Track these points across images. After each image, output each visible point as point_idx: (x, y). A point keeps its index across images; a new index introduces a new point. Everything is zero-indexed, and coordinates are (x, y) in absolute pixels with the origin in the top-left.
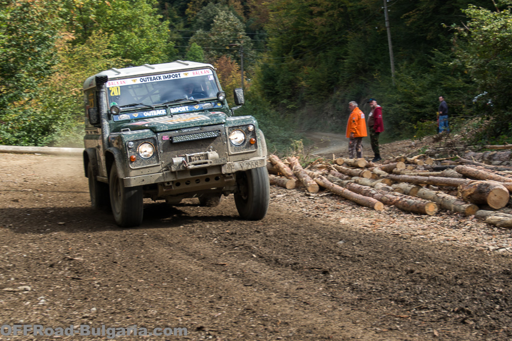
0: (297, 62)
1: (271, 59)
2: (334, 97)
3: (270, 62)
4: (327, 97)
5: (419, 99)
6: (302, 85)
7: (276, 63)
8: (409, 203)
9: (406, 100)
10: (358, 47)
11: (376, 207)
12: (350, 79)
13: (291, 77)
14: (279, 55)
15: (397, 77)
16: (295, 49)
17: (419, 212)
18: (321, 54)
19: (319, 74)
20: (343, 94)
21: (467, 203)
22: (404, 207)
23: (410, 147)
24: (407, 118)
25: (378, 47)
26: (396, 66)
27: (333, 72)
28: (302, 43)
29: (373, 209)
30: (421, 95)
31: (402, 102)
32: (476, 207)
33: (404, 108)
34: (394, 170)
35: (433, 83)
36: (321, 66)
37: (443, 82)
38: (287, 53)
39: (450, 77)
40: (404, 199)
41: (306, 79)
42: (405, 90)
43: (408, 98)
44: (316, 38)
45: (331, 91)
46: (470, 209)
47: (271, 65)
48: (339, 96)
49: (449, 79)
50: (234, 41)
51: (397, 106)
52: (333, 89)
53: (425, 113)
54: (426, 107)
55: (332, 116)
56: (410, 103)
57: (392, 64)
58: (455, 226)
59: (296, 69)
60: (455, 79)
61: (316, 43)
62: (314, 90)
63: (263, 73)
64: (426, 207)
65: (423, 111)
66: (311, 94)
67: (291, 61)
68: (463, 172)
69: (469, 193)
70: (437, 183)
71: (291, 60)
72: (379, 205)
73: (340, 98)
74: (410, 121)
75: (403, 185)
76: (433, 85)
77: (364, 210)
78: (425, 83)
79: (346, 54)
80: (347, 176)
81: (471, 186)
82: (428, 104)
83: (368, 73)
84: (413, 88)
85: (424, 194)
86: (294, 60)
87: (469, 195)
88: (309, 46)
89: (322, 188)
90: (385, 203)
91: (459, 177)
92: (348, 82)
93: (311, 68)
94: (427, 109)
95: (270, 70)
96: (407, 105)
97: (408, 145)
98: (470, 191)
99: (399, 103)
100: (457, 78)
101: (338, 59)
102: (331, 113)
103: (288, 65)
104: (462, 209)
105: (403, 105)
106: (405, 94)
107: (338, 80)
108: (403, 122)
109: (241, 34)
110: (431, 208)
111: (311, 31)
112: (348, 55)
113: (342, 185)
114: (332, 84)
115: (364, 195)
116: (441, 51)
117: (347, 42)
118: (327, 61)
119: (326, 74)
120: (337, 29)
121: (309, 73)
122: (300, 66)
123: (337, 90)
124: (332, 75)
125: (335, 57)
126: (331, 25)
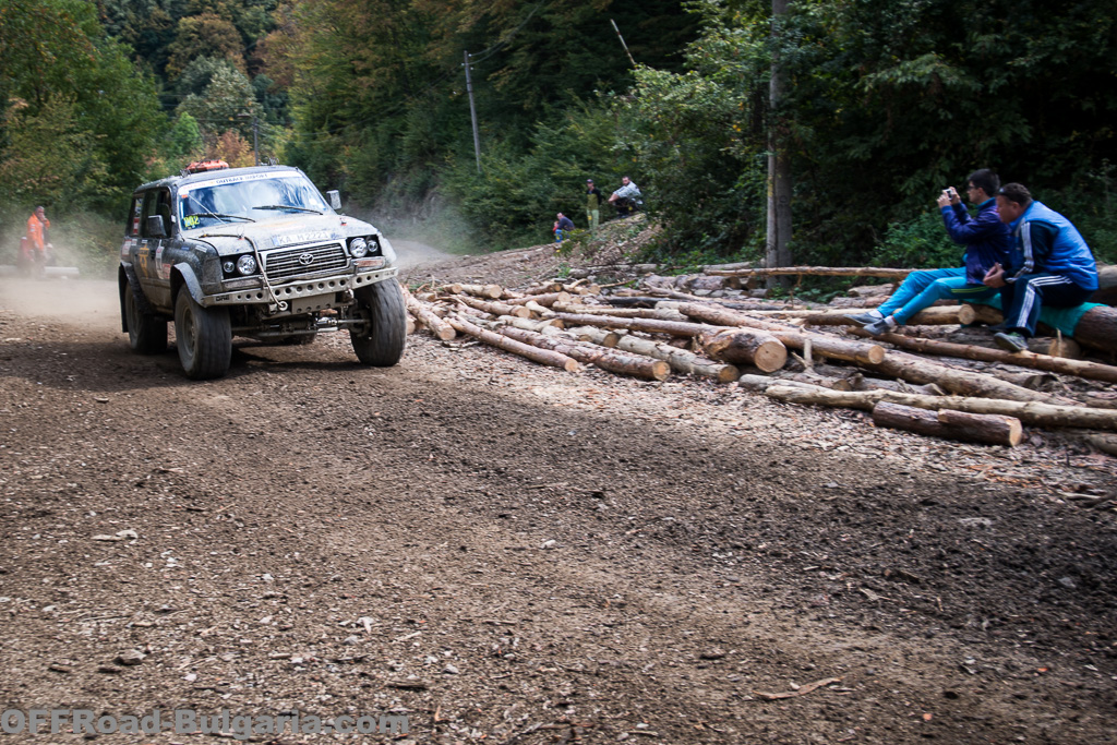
0: (335, 139)
1: (297, 135)
2: (389, 187)
3: (295, 138)
4: (379, 188)
5: (517, 192)
6: (343, 172)
7: (306, 141)
8: (621, 361)
9: (500, 193)
10: (422, 118)
11: (567, 367)
12: (411, 163)
13: (327, 160)
14: (308, 130)
15: (484, 161)
16: (330, 121)
17: (644, 375)
18: (368, 129)
19: (367, 157)
20: (401, 185)
22: (613, 366)
24: (501, 219)
25: (450, 118)
26: (483, 148)
27: (386, 154)
28: (340, 112)
29: (563, 369)
30: (518, 186)
31: (493, 196)
32: (735, 370)
33: (497, 204)
35: (536, 169)
36: (369, 145)
37: (551, 169)
38: (320, 127)
39: (561, 162)
40: (611, 355)
41: (350, 162)
42: (498, 180)
43: (503, 191)
44: (361, 107)
45: (384, 181)
46: (726, 372)
47: (298, 144)
48: (395, 187)
49: (561, 166)
50: (240, 111)
51: (487, 202)
52: (386, 178)
53: (526, 211)
54: (526, 204)
55: (386, 214)
56: (505, 198)
57: (476, 144)
59: (337, 148)
60: (568, 165)
61: (360, 114)
62: (360, 179)
63: (286, 154)
64: (654, 369)
65: (523, 208)
66: (357, 184)
67: (326, 138)
68: (691, 313)
71: (326, 135)
72: (571, 363)
73: (397, 190)
74: (505, 223)
75: (589, 330)
76: (535, 173)
77: (549, 371)
78: (525, 170)
79: (404, 128)
81: (723, 336)
82: (530, 198)
83: (437, 155)
84: (508, 177)
86: (330, 136)
87: (721, 351)
88: (350, 118)
89: (461, 334)
92: (408, 168)
93: (356, 148)
94: (530, 207)
95: (297, 150)
96: (500, 200)
98: (721, 344)
99: (488, 198)
100: (572, 164)
101: (394, 136)
102: (385, 211)
103: (321, 144)
104: (713, 371)
105: (493, 200)
106: (498, 185)
107: (394, 165)
108: (495, 224)
109: (251, 100)
110: (662, 370)
111: (354, 96)
112: (407, 130)
113: (489, 328)
114: (385, 170)
116: (547, 125)
117: (405, 112)
118: (377, 139)
119: (377, 156)
120: (390, 93)
121: (352, 155)
122: (339, 145)
123: (393, 178)
124: (385, 158)
125: (389, 132)
126: (382, 88)
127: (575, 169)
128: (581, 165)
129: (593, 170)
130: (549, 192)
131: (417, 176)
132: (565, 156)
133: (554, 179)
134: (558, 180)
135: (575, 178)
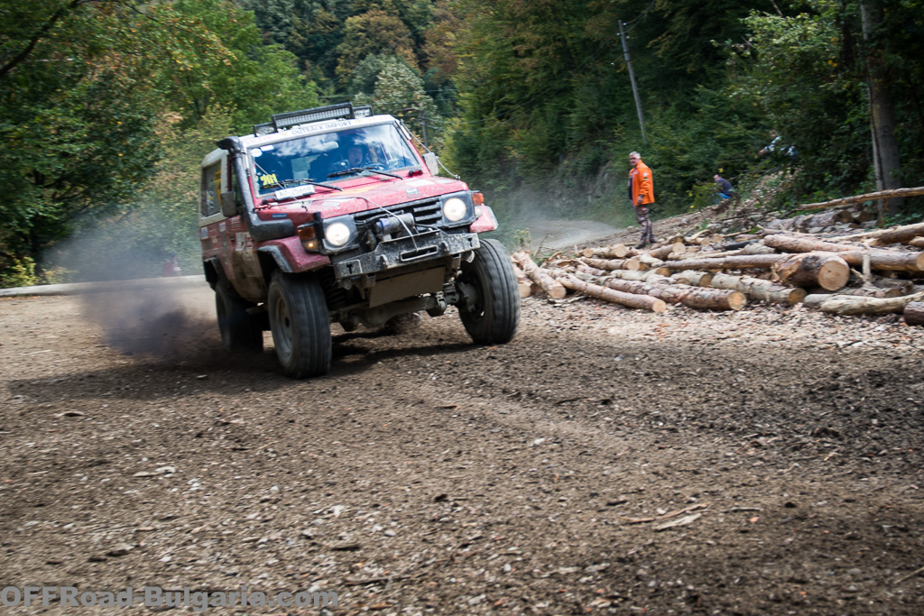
0: (503, 124)
1: (465, 123)
2: (561, 168)
3: (464, 127)
4: (550, 169)
5: (683, 159)
6: (514, 157)
7: (474, 129)
8: (703, 296)
9: (666, 162)
10: (588, 94)
11: (654, 308)
12: (581, 141)
13: (497, 146)
14: (476, 118)
15: (649, 130)
16: (498, 108)
17: (720, 307)
18: (536, 111)
19: (536, 138)
20: (573, 164)
21: (788, 287)
22: (697, 302)
23: (680, 226)
24: (669, 187)
25: (616, 91)
26: (646, 116)
27: (555, 134)
28: (507, 97)
29: (651, 311)
30: (684, 152)
31: (660, 165)
32: (803, 291)
33: (663, 172)
34: (670, 256)
35: (700, 133)
36: (538, 127)
37: (715, 132)
38: (487, 114)
39: (725, 124)
40: (695, 292)
41: (519, 147)
42: (663, 148)
44: (527, 89)
45: (556, 161)
46: (794, 295)
47: (466, 132)
48: (568, 167)
49: (723, 127)
50: (409, 104)
52: (557, 158)
53: (694, 177)
54: (694, 169)
55: (561, 196)
56: (672, 166)
57: (639, 114)
58: (777, 321)
59: (506, 134)
60: (731, 126)
61: (527, 96)
62: (531, 162)
63: (455, 144)
64: (730, 300)
65: (691, 174)
66: (528, 167)
67: (493, 124)
68: (775, 245)
69: (790, 273)
70: (738, 264)
71: (494, 122)
72: (659, 305)
73: (570, 170)
74: (674, 191)
75: (688, 274)
76: (701, 137)
77: (637, 314)
78: (690, 135)
79: (572, 105)
80: (604, 271)
81: (792, 262)
82: (697, 163)
83: (606, 129)
84: (674, 144)
85: (721, 283)
86: (498, 122)
87: (791, 276)
88: (518, 101)
89: (570, 291)
90: (667, 301)
91: (770, 252)
92: (579, 146)
93: (524, 131)
94: (697, 172)
95: (465, 139)
96: (667, 168)
97: (678, 223)
98: (790, 269)
100: (736, 125)
101: (562, 114)
102: (559, 192)
103: (490, 131)
104: (783, 296)
105: (661, 169)
106: (663, 153)
107: (564, 145)
109: (419, 94)
110: (737, 300)
111: (518, 79)
112: (575, 107)
113: (598, 283)
114: (556, 150)
115: (635, 292)
116: (708, 87)
117: (572, 88)
118: (545, 120)
119: (546, 137)
120: (555, 72)
121: (522, 139)
122: (507, 130)
123: (565, 158)
124: (554, 138)
125: (557, 111)
126: (546, 67)
127: (738, 129)
128: (745, 124)
129: (757, 128)
130: (715, 155)
131: (587, 154)
132: (728, 117)
133: (719, 141)
134: (723, 142)
135: (739, 138)
